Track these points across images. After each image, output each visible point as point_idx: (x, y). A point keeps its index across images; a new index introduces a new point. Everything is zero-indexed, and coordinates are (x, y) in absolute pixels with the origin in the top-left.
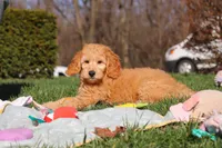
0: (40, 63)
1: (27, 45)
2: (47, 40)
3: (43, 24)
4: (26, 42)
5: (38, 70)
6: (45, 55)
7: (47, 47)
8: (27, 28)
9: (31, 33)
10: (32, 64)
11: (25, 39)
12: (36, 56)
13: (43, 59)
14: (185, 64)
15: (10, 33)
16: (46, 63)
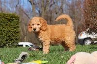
0: (11, 40)
1: (4, 31)
2: (15, 28)
3: (13, 20)
4: (4, 29)
6: (14, 36)
7: (14, 32)
8: (4, 23)
9: (7, 25)
10: (7, 41)
12: (9, 36)
13: (12, 38)
14: (88, 41)
16: (14, 40)
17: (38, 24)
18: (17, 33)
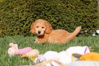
0: (88, 27)
1: (79, 16)
2: (92, 12)
3: (89, 2)
4: (79, 14)
5: (86, 31)
6: (90, 22)
7: (92, 17)
9: (82, 8)
11: (78, 12)
12: (85, 22)
13: (89, 24)
15: (69, 8)
16: (91, 27)
17: (43, 28)
18: (95, 18)
